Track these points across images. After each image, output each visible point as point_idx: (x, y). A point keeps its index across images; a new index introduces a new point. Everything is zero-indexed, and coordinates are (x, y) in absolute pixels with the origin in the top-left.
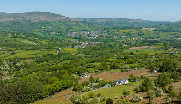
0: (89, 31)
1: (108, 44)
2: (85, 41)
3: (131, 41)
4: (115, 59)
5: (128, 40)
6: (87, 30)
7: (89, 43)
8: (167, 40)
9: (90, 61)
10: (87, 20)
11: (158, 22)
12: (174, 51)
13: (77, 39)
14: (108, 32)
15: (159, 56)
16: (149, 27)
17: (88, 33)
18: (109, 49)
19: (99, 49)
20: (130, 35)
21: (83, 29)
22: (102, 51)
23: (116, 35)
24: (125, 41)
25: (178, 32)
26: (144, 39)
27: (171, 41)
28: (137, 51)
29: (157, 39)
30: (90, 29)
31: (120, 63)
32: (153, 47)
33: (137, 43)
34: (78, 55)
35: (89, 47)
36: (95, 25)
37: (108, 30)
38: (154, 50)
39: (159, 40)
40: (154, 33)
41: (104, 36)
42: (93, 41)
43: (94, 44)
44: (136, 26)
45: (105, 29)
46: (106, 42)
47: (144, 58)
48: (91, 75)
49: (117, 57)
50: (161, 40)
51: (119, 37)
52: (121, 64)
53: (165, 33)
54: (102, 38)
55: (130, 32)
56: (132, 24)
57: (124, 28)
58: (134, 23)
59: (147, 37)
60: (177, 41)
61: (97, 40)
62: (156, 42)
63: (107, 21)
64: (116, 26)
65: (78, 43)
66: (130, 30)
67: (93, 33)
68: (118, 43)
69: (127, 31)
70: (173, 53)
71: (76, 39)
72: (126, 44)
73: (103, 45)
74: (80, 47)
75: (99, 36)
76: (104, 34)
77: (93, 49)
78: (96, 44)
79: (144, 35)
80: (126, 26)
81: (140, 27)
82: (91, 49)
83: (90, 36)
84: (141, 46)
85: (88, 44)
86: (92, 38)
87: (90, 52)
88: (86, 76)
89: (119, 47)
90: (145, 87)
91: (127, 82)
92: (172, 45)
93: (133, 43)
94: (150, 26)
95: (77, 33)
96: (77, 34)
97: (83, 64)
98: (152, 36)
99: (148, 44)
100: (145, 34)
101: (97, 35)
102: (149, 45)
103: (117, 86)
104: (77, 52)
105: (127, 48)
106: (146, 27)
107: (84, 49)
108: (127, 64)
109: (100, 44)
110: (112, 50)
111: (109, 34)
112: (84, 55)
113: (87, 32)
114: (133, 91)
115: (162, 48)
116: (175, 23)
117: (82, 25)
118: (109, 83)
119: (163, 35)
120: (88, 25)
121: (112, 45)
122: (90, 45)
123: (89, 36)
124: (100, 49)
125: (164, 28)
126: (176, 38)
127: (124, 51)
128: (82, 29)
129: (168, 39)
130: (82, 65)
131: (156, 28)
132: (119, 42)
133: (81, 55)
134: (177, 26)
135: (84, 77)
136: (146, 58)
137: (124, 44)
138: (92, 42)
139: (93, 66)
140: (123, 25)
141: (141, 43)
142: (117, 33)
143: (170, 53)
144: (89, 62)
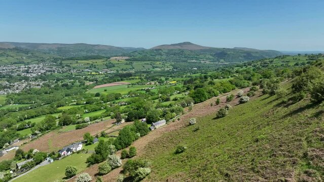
0: (28, 64)
1: (62, 82)
2: (20, 80)
3: (97, 76)
4: (72, 107)
5: (93, 75)
6: (23, 63)
7: (29, 84)
8: (144, 72)
9: (26, 116)
10: (22, 46)
11: (131, 49)
12: (151, 86)
13: (5, 79)
14: (61, 64)
15: (133, 95)
16: (119, 56)
17: (26, 67)
18: (64, 91)
19: (46, 93)
20: (95, 68)
21: (17, 61)
22: (52, 95)
23: (74, 68)
24: (89, 77)
25: (154, 61)
26: (115, 72)
27: (148, 72)
28: (105, 91)
29: (131, 71)
30: (30, 61)
31: (76, 113)
32: (126, 82)
33: (106, 78)
34: (5, 108)
35: (28, 91)
36: (37, 54)
37: (61, 62)
38: (128, 87)
39: (133, 72)
40: (127, 64)
41: (54, 71)
42: (36, 79)
43: (37, 85)
44: (103, 55)
45: (55, 60)
46: (58, 80)
47: (113, 100)
48: (22, 144)
49: (75, 103)
50: (136, 72)
51: (79, 71)
52: (77, 115)
53: (139, 63)
54: (51, 74)
55: (95, 64)
56: (96, 52)
57: (86, 58)
58: (100, 51)
59: (119, 69)
60: (155, 73)
61: (43, 77)
62: (130, 75)
63: (58, 48)
64: (73, 54)
65: (7, 84)
66: (94, 61)
67: (35, 67)
68: (77, 81)
69: (90, 62)
70: (150, 88)
71: (3, 79)
72: (90, 81)
73: (53, 86)
74: (10, 91)
75: (47, 71)
76: (54, 68)
77: (36, 93)
78: (41, 84)
79: (114, 66)
80: (89, 54)
81: (109, 55)
82: (32, 94)
83: (31, 73)
84: (110, 83)
85: (27, 86)
86: (34, 75)
87: (30, 99)
88: (12, 147)
89: (80, 86)
90: (99, 155)
91: (80, 147)
92: (149, 77)
93: (100, 78)
94: (121, 54)
95: (4, 68)
96: (3, 70)
97: (12, 124)
98: (125, 67)
99: (119, 78)
100: (116, 65)
101: (43, 69)
102: (122, 80)
103: (63, 158)
104: (4, 102)
105: (91, 87)
106: (116, 56)
107: (19, 95)
108: (88, 113)
109: (48, 83)
110: (69, 92)
111: (63, 67)
112: (17, 106)
113: (23, 66)
114: (86, 163)
115: (137, 83)
116: (150, 50)
117: (12, 55)
118: (50, 156)
119: (138, 66)
120: (24, 54)
121: (69, 84)
122: (30, 87)
123: (28, 72)
124: (49, 92)
125: (138, 56)
126: (153, 68)
127: (86, 93)
128: (13, 62)
129: (145, 70)
130: (9, 126)
131: (129, 57)
132: (80, 78)
133: (12, 106)
134: (153, 54)
135: (7, 150)
136: (117, 99)
137: (88, 81)
138: (35, 81)
139: (30, 126)
140: (84, 54)
141: (111, 78)
142: (76, 65)
143: (147, 88)
144: (25, 119)
